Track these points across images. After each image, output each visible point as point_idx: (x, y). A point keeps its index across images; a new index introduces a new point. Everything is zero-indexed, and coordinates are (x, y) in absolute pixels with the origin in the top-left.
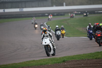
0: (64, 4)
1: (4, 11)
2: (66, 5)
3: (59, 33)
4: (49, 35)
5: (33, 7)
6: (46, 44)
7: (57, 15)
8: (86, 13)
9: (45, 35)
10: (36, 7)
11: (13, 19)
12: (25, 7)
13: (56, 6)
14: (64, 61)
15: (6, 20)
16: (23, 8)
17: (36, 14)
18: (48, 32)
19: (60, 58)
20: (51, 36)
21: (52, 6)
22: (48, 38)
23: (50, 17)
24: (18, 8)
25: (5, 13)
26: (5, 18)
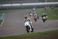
0: (46, 1)
1: (12, 5)
2: (47, 2)
3: (44, 18)
4: (29, 20)
5: (28, 3)
6: (27, 25)
7: (42, 8)
8: (53, 7)
9: (26, 20)
10: (30, 3)
11: (16, 10)
12: (24, 3)
13: (41, 2)
14: (45, 34)
15: (13, 10)
16: (22, 3)
17: (29, 7)
18: (28, 18)
19: (43, 32)
20: (30, 21)
21: (39, 2)
22: (28, 22)
23: (34, 9)
24: (20, 3)
25: (12, 6)
26: (12, 9)
